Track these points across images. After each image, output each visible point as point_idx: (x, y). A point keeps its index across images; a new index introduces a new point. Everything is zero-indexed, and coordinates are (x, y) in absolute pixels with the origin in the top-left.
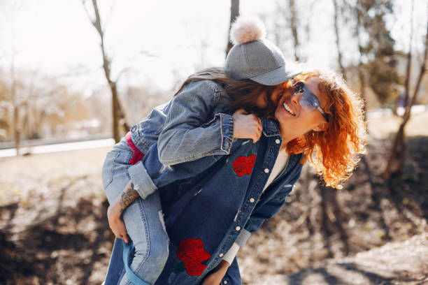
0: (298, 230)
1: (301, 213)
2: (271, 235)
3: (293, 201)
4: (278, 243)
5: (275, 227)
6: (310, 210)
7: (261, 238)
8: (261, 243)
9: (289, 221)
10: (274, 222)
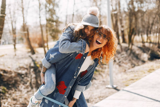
0: (27, 87)
1: (28, 81)
2: (17, 90)
3: (25, 77)
4: (20, 93)
5: (18, 87)
6: (31, 80)
7: (13, 91)
8: (13, 93)
9: (23, 84)
10: (18, 85)
